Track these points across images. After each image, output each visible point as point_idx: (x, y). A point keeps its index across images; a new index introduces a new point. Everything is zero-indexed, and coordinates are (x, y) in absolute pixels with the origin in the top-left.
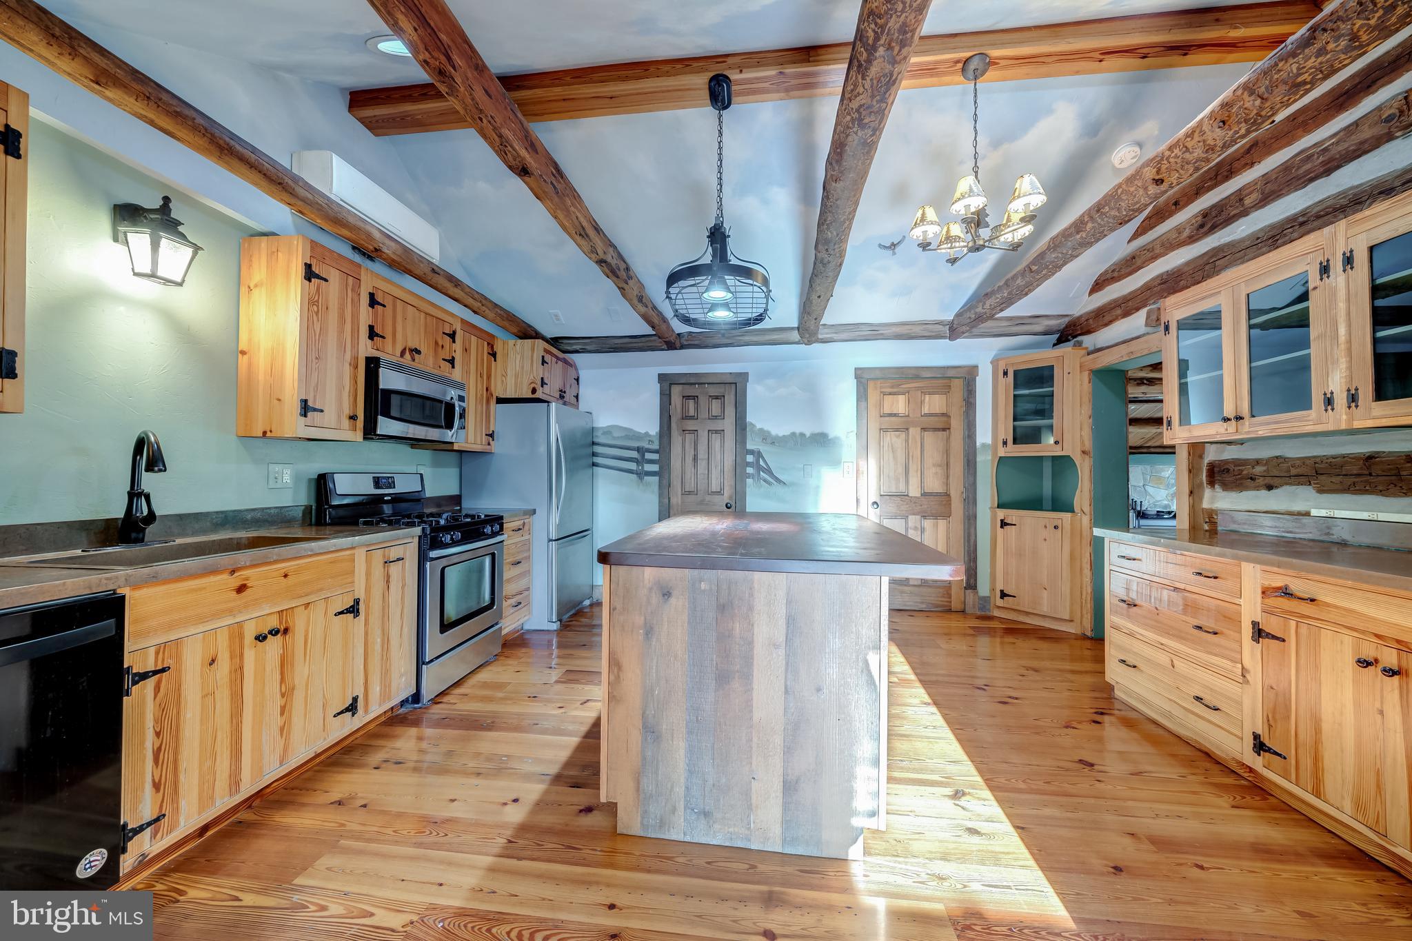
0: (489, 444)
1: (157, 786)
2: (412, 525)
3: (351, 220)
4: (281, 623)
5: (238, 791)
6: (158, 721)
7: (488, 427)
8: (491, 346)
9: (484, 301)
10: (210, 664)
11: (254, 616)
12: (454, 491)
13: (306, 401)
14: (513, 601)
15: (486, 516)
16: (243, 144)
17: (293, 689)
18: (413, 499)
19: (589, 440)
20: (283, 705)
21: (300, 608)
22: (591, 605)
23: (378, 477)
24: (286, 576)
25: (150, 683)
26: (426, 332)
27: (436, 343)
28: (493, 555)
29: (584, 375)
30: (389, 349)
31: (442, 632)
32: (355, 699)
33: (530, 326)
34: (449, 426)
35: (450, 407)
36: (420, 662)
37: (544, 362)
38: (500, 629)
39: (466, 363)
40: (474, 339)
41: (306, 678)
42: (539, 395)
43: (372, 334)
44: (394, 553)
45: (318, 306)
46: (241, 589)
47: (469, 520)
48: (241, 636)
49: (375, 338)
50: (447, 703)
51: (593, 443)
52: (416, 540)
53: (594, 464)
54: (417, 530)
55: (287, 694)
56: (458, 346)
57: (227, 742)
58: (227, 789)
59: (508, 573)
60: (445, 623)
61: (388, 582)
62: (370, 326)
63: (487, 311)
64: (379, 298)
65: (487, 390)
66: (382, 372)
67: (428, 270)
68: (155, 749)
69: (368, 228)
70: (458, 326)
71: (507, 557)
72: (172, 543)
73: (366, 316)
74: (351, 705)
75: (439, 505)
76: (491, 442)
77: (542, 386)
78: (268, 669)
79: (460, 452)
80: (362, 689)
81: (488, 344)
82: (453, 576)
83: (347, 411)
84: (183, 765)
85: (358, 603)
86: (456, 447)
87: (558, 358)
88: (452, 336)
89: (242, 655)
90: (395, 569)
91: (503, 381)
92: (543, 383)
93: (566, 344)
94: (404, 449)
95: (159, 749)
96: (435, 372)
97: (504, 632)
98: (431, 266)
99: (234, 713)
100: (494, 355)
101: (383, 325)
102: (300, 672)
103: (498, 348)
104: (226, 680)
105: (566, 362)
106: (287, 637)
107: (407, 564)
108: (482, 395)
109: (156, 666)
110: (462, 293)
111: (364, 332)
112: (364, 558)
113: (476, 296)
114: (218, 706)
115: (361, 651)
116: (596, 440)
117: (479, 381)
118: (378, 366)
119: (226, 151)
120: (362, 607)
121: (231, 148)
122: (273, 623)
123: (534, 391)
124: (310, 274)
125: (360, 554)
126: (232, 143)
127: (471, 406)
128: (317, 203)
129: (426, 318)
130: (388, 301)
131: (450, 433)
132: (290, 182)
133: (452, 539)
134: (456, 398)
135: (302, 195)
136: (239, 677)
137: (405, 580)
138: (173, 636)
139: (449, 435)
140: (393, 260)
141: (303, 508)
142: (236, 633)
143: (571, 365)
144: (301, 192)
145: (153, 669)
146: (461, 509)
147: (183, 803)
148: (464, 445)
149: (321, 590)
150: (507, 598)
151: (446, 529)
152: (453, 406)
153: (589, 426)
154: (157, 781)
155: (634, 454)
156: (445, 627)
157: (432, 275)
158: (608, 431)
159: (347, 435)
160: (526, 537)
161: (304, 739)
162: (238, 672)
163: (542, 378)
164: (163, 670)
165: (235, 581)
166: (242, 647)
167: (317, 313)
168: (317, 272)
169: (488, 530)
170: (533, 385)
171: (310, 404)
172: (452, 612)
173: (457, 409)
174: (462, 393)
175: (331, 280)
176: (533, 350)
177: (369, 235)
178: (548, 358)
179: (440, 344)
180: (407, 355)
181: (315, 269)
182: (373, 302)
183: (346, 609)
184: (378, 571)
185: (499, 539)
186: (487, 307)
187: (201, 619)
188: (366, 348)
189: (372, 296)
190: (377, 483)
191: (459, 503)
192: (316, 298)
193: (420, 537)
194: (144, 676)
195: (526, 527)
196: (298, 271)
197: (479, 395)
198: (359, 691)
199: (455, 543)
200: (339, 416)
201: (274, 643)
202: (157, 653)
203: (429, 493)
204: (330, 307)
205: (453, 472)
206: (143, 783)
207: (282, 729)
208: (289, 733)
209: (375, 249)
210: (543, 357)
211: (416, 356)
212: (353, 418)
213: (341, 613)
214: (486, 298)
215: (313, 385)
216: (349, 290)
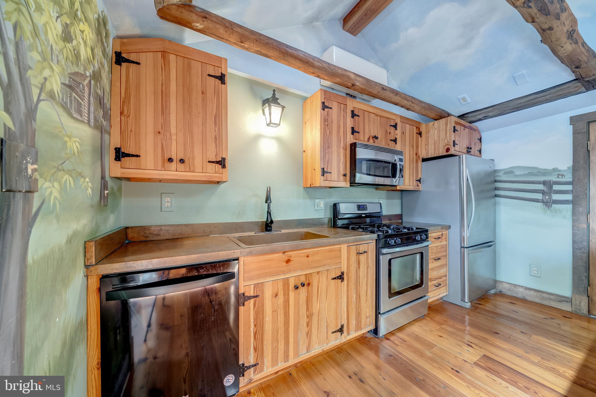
0: (418, 186)
1: (255, 349)
2: (373, 232)
3: (340, 71)
4: (306, 280)
5: (288, 361)
6: (255, 319)
7: (417, 176)
8: (418, 128)
9: (413, 101)
10: (275, 297)
11: (293, 275)
12: (398, 211)
13: (323, 169)
14: (435, 282)
15: (417, 228)
16: (291, 48)
17: (312, 314)
18: (375, 217)
19: (491, 179)
20: (308, 322)
21: (315, 273)
22: (495, 294)
23: (359, 205)
24: (308, 256)
25: (252, 301)
26: (380, 126)
27: (386, 132)
28: (422, 253)
29: (484, 136)
30: (362, 138)
31: (390, 297)
32: (342, 326)
33: (444, 111)
34: (394, 176)
35: (394, 166)
36: (377, 313)
37: (455, 130)
38: (427, 299)
39: (403, 140)
40: (408, 126)
41: (318, 310)
42: (452, 152)
43: (353, 131)
44: (362, 248)
45: (328, 122)
46: (288, 261)
47: (406, 230)
48: (288, 285)
49: (355, 134)
50: (392, 342)
51: (496, 181)
52: (375, 241)
53: (496, 196)
54: (375, 236)
55: (310, 316)
56: (399, 131)
57: (283, 336)
58: (283, 359)
59: (432, 265)
60: (392, 292)
61: (359, 264)
62: (352, 128)
63: (416, 106)
64: (356, 113)
65: (416, 154)
66: (358, 149)
67: (380, 89)
68: (254, 332)
69: (348, 73)
70: (398, 121)
71: (431, 255)
72: (280, 232)
73: (350, 122)
74: (341, 329)
75: (390, 220)
76: (419, 184)
77: (454, 146)
78: (301, 302)
79: (402, 191)
80: (346, 321)
81: (417, 127)
82: (395, 264)
83: (342, 172)
84: (265, 342)
85: (343, 274)
86: (398, 188)
87: (465, 127)
88: (395, 126)
89: (288, 294)
90: (362, 257)
91: (426, 148)
92: (454, 144)
93: (471, 116)
94: (372, 190)
95: (256, 332)
96: (386, 147)
97: (429, 301)
98: (382, 86)
99: (285, 322)
100: (420, 134)
101: (358, 126)
102: (316, 307)
103: (423, 129)
104: (282, 306)
105: (471, 128)
106: (309, 287)
107: (369, 255)
108: (413, 158)
109: (254, 294)
110: (400, 99)
111: (349, 131)
112: (346, 250)
113: (408, 98)
114: (279, 318)
115: (345, 300)
116: (498, 179)
117: (411, 150)
118: (355, 147)
119: (285, 55)
120: (345, 276)
121: (287, 52)
122: (303, 279)
123: (448, 150)
124: (324, 107)
125: (344, 247)
126: (287, 49)
127: (406, 164)
128: (324, 67)
129: (380, 119)
130: (360, 114)
131: (394, 180)
132: (311, 60)
133: (395, 242)
134: (397, 160)
135: (317, 65)
136: (287, 304)
137: (368, 264)
138: (260, 281)
139: (394, 181)
140: (362, 89)
141: (328, 219)
142: (286, 282)
143: (475, 130)
144: (317, 64)
145: (253, 295)
146: (402, 222)
147: (265, 360)
148: (402, 186)
149: (325, 265)
150: (431, 280)
151: (391, 236)
152: (396, 165)
153: (492, 169)
154: (255, 347)
155: (541, 187)
156: (392, 294)
157: (383, 91)
158: (509, 172)
159: (342, 184)
160: (444, 243)
161: (318, 341)
162: (287, 302)
163: (454, 141)
164: (257, 296)
165: (285, 257)
166: (288, 290)
167: (327, 125)
168: (327, 105)
169: (418, 238)
170: (447, 147)
171: (325, 170)
172: (396, 286)
173: (398, 167)
174: (401, 157)
175: (333, 108)
176: (446, 124)
177: (349, 77)
178: (458, 127)
179: (389, 132)
180: (371, 140)
181: (326, 104)
182: (353, 115)
183: (337, 277)
184: (353, 257)
185: (425, 244)
186: (415, 104)
187: (271, 274)
188: (350, 139)
189: (353, 111)
190: (359, 207)
191: (401, 219)
192: (327, 118)
193: (376, 240)
194: (250, 298)
195: (444, 237)
196: (319, 106)
197: (411, 158)
198: (345, 322)
199: (396, 245)
200: (338, 175)
201: (303, 291)
202: (254, 288)
203: (384, 213)
204: (333, 121)
205: (398, 202)
206: (250, 346)
207: (307, 334)
208: (311, 337)
209: (352, 85)
210: (454, 127)
211: (376, 140)
212: (345, 175)
213: (335, 278)
214: (414, 99)
215: (326, 160)
216: (342, 111)
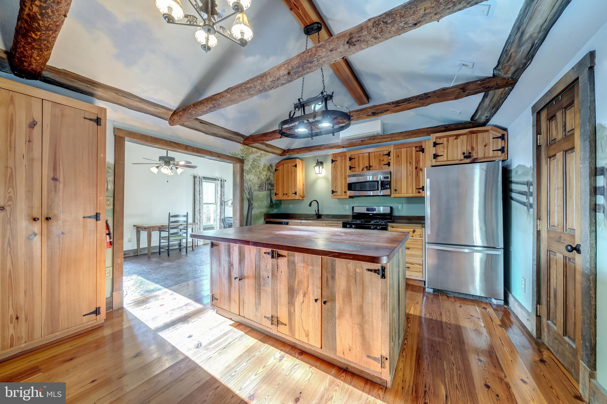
0: (420, 192)
7: (418, 185)
8: (418, 147)
13: (333, 190)
26: (375, 158)
30: (357, 170)
37: (435, 145)
39: (398, 162)
40: (404, 150)
45: (335, 168)
49: (352, 169)
56: (392, 156)
62: (350, 166)
64: (353, 157)
65: (416, 168)
70: (391, 150)
73: (348, 163)
77: (435, 158)
81: (416, 147)
87: (458, 135)
88: (388, 154)
92: (436, 156)
100: (422, 150)
101: (354, 164)
108: (412, 172)
111: (348, 168)
117: (409, 166)
124: (333, 161)
127: (403, 178)
129: (374, 154)
130: (355, 157)
134: (382, 179)
139: (379, 192)
148: (397, 195)
155: (526, 188)
158: (517, 171)
159: (344, 197)
160: (417, 238)
163: (434, 154)
168: (335, 160)
174: (387, 176)
175: (338, 160)
178: (442, 141)
179: (381, 160)
180: (365, 169)
182: (350, 159)
188: (349, 173)
189: (350, 157)
190: (368, 209)
192: (335, 166)
195: (417, 233)
196: (331, 161)
197: (409, 172)
200: (342, 192)
204: (338, 166)
210: (434, 142)
211: (370, 168)
212: (345, 192)
215: (335, 186)
216: (343, 160)
